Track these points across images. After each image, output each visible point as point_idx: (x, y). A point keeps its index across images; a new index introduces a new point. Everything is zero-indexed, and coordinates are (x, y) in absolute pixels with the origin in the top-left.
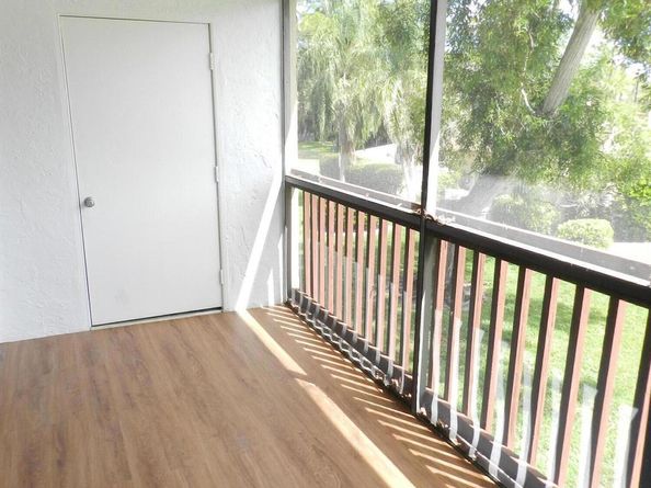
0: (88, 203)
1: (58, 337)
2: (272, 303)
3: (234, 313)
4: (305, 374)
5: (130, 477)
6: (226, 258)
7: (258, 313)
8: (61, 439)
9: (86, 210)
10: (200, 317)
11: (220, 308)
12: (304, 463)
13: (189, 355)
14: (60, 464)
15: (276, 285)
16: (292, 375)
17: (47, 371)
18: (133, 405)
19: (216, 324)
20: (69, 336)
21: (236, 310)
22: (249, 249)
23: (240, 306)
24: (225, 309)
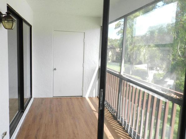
0: (55, 69)
1: (46, 98)
2: (94, 96)
3: (85, 98)
4: (96, 111)
5: (53, 123)
6: (84, 85)
7: (90, 98)
8: (41, 115)
9: (54, 71)
10: (77, 97)
11: (82, 96)
12: (88, 125)
13: (72, 104)
14: (40, 119)
15: (96, 92)
16: (93, 111)
17: (42, 104)
18: (57, 111)
19: (80, 99)
20: (48, 98)
21: (86, 97)
22: (90, 83)
23: (87, 96)
24: (83, 96)
